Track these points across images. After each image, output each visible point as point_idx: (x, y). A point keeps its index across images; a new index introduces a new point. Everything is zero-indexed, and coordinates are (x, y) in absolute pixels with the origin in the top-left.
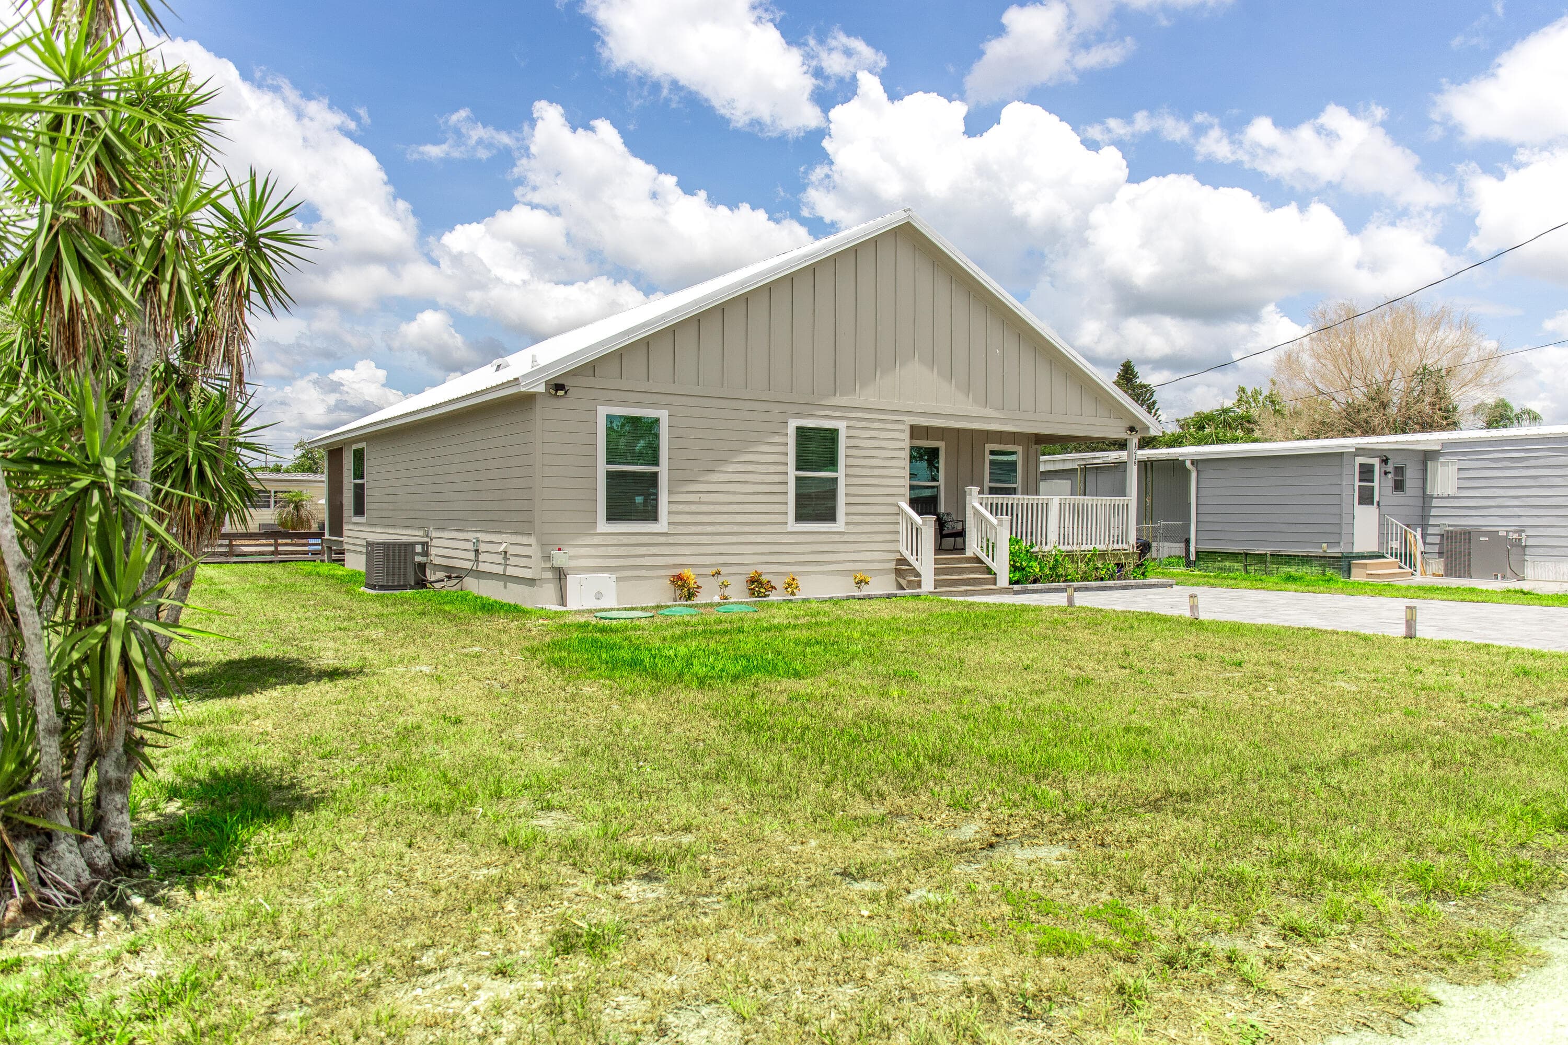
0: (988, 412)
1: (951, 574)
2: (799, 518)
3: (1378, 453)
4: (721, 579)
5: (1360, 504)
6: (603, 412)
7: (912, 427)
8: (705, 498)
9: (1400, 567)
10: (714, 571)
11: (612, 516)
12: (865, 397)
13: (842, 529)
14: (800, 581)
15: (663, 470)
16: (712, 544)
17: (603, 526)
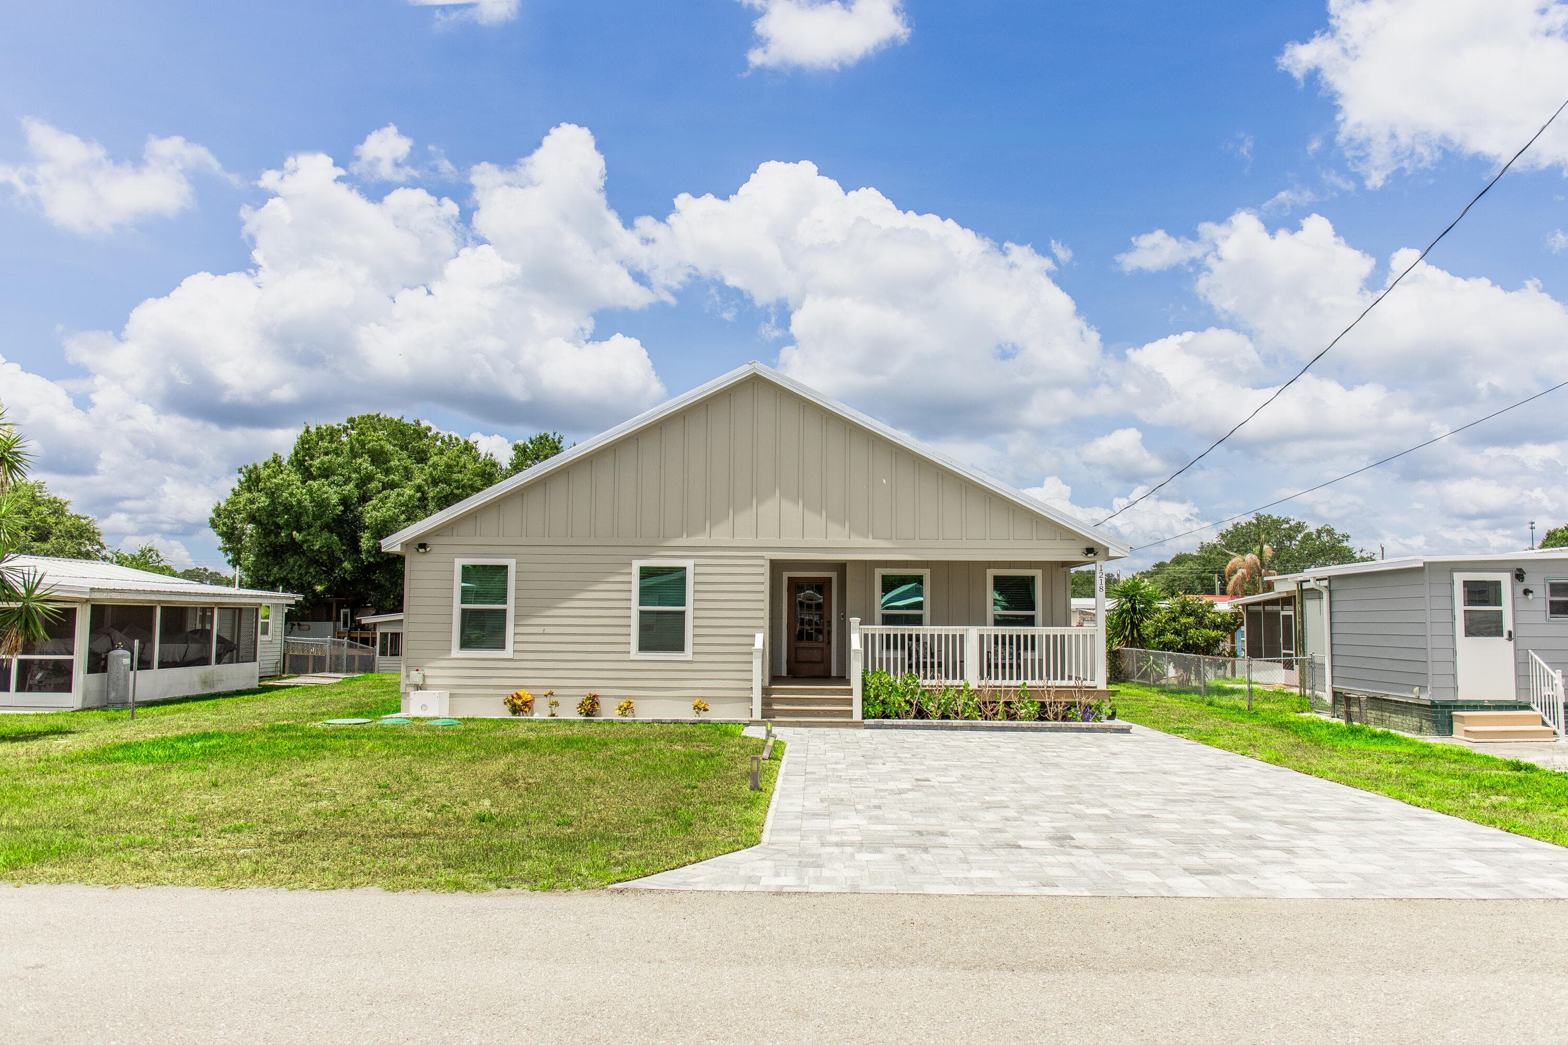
0: (870, 542)
1: (808, 705)
2: (643, 648)
3: (1509, 566)
4: (554, 699)
5: (1469, 632)
6: (459, 563)
7: (771, 561)
8: (549, 630)
9: (1544, 723)
10: (547, 692)
11: (465, 644)
12: (720, 535)
13: (690, 658)
14: (636, 704)
15: (510, 607)
16: (554, 669)
17: (456, 652)
